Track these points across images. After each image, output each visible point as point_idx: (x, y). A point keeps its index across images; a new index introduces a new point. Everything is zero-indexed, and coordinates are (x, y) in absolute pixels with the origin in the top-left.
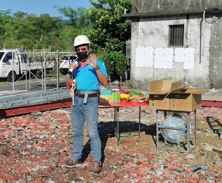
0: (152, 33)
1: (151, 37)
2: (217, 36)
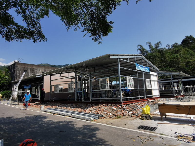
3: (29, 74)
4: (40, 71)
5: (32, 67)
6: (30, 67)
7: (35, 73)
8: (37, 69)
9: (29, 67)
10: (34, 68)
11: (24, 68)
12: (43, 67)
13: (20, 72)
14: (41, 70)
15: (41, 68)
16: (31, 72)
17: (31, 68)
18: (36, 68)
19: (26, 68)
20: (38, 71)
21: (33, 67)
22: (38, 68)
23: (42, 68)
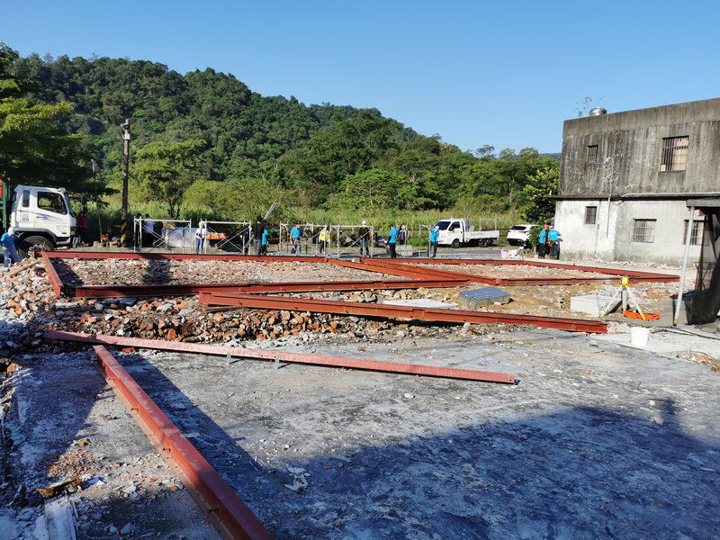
0: (572, 212)
1: (571, 216)
2: (622, 217)
3: (602, 160)
4: (652, 140)
5: (617, 128)
6: (607, 129)
7: (627, 148)
8: (640, 128)
9: (605, 130)
10: (624, 127)
11: (588, 136)
12: (666, 114)
13: (574, 155)
14: (656, 132)
15: (656, 119)
16: (612, 146)
17: (611, 129)
18: (633, 127)
19: (596, 136)
20: (640, 140)
21: (620, 124)
22: (643, 124)
23: (661, 121)
